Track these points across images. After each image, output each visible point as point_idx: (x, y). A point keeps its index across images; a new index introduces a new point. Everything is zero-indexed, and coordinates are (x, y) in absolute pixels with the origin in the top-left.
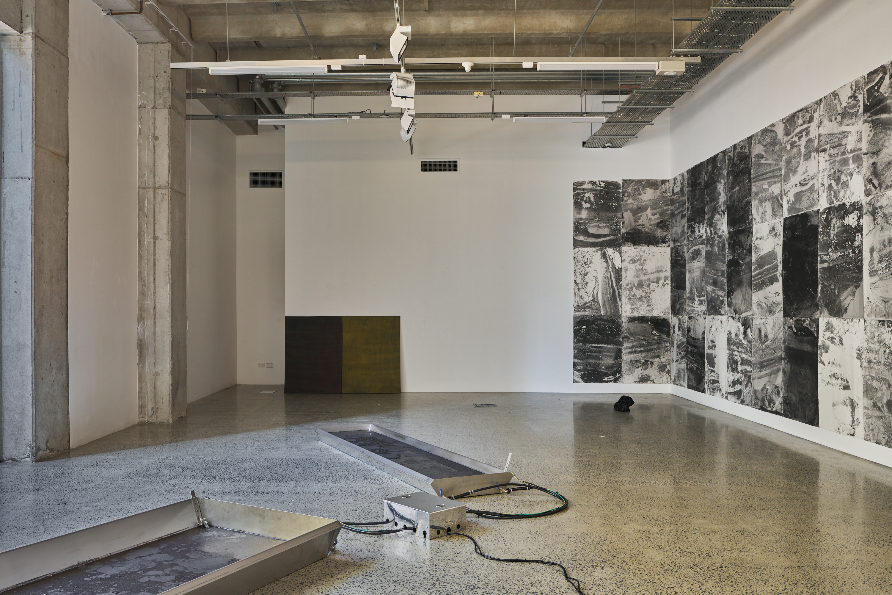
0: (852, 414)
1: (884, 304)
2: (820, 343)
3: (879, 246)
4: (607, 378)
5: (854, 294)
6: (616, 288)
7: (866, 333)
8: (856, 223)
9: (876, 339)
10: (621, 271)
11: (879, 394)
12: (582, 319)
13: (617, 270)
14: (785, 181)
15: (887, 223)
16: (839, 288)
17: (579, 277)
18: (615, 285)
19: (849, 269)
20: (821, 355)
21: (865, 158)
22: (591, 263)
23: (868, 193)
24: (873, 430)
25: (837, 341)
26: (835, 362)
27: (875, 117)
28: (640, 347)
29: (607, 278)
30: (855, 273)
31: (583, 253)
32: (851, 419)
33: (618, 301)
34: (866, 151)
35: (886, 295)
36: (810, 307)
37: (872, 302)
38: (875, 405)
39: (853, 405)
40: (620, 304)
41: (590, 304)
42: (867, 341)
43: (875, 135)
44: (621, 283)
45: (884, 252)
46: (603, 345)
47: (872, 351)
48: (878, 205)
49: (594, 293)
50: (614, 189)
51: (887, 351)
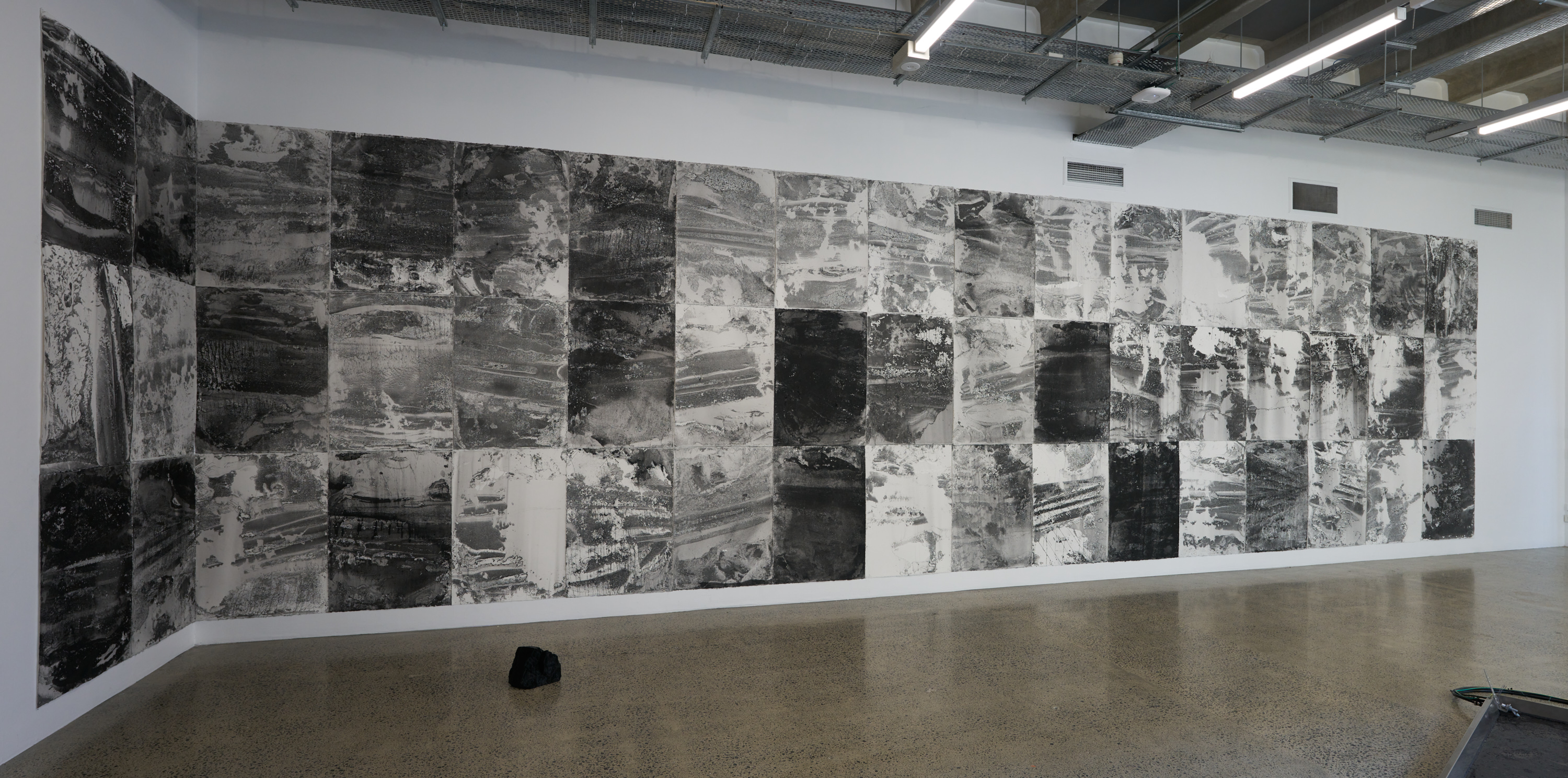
0: (930, 548)
1: (983, 428)
2: (867, 476)
3: (976, 370)
4: (103, 656)
5: (935, 417)
6: (121, 382)
7: (955, 459)
8: (939, 341)
9: (970, 464)
10: (132, 334)
11: (976, 520)
12: (59, 483)
13: (124, 330)
14: (781, 258)
15: (989, 348)
16: (907, 410)
17: (54, 341)
18: (119, 374)
19: (925, 390)
20: (871, 490)
21: (958, 275)
22: (78, 300)
23: (959, 313)
24: (965, 558)
25: (902, 469)
26: (897, 496)
27: (974, 239)
28: (156, 544)
29: (107, 351)
30: (936, 394)
31: (62, 264)
32: (929, 554)
33: (125, 421)
34: (958, 268)
35: (985, 420)
36: (844, 432)
37: (965, 426)
38: (968, 532)
39: (931, 539)
40: (128, 429)
41: (75, 432)
42: (957, 467)
43: (971, 256)
44: (131, 369)
45: (984, 377)
46: (98, 559)
47: (965, 477)
48: (975, 328)
49: (83, 396)
50: (119, 91)
51: (988, 475)
